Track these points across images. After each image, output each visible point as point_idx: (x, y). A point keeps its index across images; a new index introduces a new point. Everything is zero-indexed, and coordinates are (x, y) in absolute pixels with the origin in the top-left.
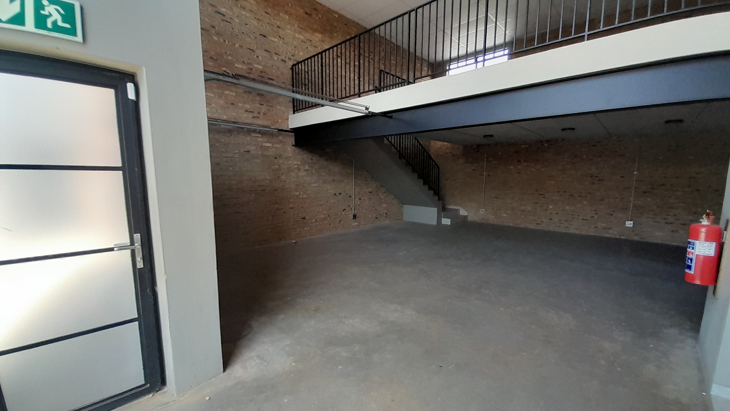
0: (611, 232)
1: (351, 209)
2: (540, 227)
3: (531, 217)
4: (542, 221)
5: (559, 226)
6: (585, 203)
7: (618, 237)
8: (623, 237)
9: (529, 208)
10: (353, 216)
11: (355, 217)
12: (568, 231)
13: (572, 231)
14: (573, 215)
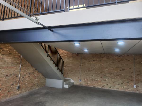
0: (129, 90)
1: (17, 84)
2: (103, 88)
3: (100, 84)
4: (104, 85)
5: (110, 87)
6: (119, 78)
7: (132, 92)
8: (133, 92)
9: (99, 80)
10: (18, 87)
11: (19, 88)
12: (114, 90)
13: (115, 89)
14: (115, 83)
